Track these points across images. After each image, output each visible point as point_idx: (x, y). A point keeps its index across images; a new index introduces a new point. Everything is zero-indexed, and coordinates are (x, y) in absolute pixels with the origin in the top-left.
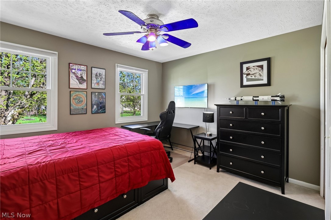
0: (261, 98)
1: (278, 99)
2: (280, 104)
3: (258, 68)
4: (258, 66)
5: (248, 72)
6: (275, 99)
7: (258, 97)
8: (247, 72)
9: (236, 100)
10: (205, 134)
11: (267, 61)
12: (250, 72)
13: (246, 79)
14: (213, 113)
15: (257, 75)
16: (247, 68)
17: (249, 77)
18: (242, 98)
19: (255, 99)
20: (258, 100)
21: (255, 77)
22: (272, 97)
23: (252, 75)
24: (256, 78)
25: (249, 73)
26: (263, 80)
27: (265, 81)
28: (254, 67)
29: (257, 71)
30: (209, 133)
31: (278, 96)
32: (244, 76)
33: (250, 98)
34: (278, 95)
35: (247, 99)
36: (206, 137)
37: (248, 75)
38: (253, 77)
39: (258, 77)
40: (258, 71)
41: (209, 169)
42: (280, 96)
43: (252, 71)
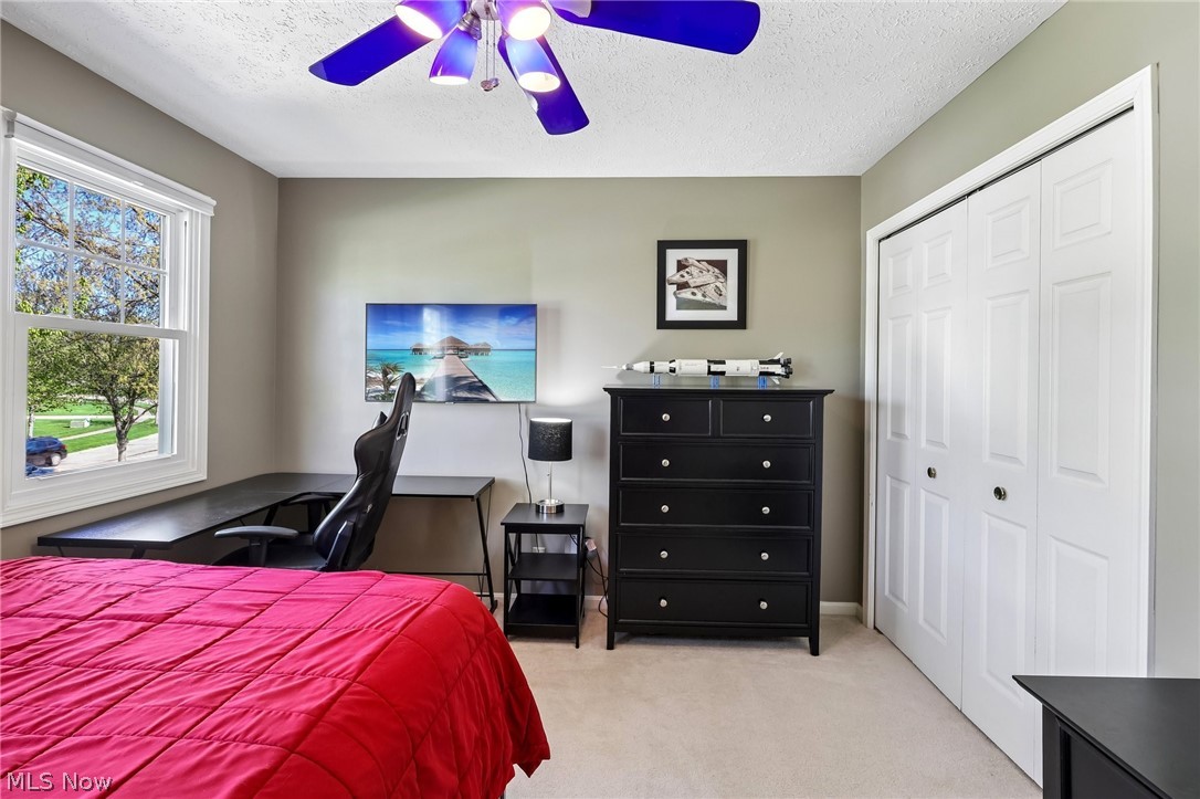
0: (731, 367)
1: (778, 369)
2: (778, 386)
3: (710, 268)
4: (710, 262)
5: (682, 276)
6: (770, 370)
7: (724, 363)
8: (677, 278)
9: (652, 370)
10: (538, 509)
11: (736, 250)
12: (687, 278)
13: (675, 300)
14: (567, 421)
15: (710, 290)
16: (679, 262)
17: (686, 294)
18: (673, 365)
19: (714, 368)
20: (723, 373)
21: (704, 296)
22: (761, 363)
23: (695, 291)
24: (707, 299)
25: (687, 283)
26: (724, 308)
27: (731, 314)
28: (699, 261)
29: (710, 276)
30: (553, 503)
31: (777, 362)
32: (671, 289)
33: (700, 366)
34: (776, 358)
35: (691, 369)
36: (545, 520)
37: (682, 286)
38: (699, 297)
39: (712, 298)
40: (713, 279)
41: (572, 646)
42: (782, 361)
43: (695, 278)
